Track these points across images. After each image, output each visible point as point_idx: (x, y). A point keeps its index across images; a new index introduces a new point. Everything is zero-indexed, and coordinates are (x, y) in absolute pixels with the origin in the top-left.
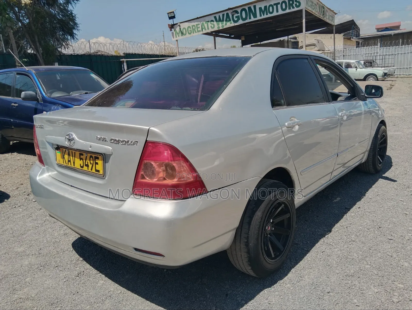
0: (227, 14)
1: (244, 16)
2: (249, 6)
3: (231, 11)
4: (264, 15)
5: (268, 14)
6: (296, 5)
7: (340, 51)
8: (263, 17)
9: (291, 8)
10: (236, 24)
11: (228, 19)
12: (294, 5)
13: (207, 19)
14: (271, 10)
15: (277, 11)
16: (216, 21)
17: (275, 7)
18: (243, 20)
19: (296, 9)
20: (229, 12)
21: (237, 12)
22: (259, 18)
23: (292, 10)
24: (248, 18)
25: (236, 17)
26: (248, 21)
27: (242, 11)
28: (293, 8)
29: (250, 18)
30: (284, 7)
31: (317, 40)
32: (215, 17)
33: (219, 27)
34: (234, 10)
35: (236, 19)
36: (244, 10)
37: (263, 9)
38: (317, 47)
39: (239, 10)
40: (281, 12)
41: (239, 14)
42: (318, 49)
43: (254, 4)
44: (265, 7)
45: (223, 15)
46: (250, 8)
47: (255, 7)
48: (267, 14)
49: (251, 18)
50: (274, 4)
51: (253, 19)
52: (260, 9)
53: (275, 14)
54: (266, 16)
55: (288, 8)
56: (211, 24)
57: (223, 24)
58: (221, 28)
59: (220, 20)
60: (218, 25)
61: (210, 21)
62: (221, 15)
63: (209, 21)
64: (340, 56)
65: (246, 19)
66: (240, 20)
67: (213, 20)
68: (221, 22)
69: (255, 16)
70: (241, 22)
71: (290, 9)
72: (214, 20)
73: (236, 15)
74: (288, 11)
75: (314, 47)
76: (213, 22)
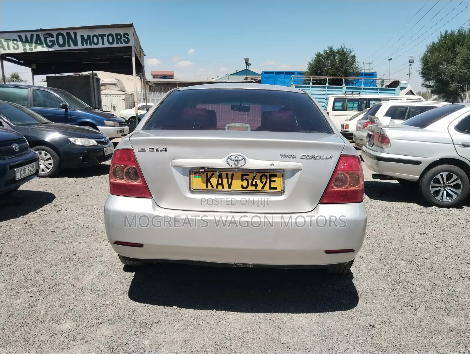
0: (38, 36)
1: (61, 41)
2: (68, 31)
3: (44, 33)
4: (87, 45)
5: (93, 44)
6: (124, 40)
7: (140, 94)
8: (85, 47)
9: (119, 43)
10: (50, 50)
11: (38, 41)
12: (122, 40)
13: (7, 36)
14: (95, 41)
15: (103, 43)
16: (22, 41)
17: (100, 38)
18: (60, 45)
19: (124, 45)
20: (40, 33)
21: (52, 36)
22: (80, 47)
23: (120, 45)
24: (67, 44)
25: (50, 41)
26: (66, 48)
27: (58, 35)
28: (121, 43)
29: (69, 45)
30: (111, 40)
31: (117, 80)
32: (20, 37)
33: (25, 49)
34: (48, 33)
35: (50, 44)
36: (62, 35)
37: (86, 38)
38: (118, 87)
39: (55, 34)
40: (106, 45)
41: (55, 39)
42: (119, 90)
43: (75, 31)
44: (89, 36)
45: (32, 36)
46: (68, 34)
47: (75, 34)
48: (91, 44)
49: (71, 46)
50: (99, 35)
51: (72, 47)
52: (82, 37)
53: (100, 46)
54: (89, 46)
55: (115, 42)
56: (14, 43)
57: (32, 47)
58: (28, 51)
59: (27, 41)
60: (24, 46)
61: (12, 40)
62: (29, 35)
63: (10, 40)
64: (140, 99)
65: (63, 45)
66: (55, 45)
67: (16, 39)
68: (29, 44)
69: (76, 44)
70: (56, 48)
71: (117, 43)
72: (18, 39)
73: (50, 39)
74: (115, 45)
75: (115, 86)
76: (16, 41)
